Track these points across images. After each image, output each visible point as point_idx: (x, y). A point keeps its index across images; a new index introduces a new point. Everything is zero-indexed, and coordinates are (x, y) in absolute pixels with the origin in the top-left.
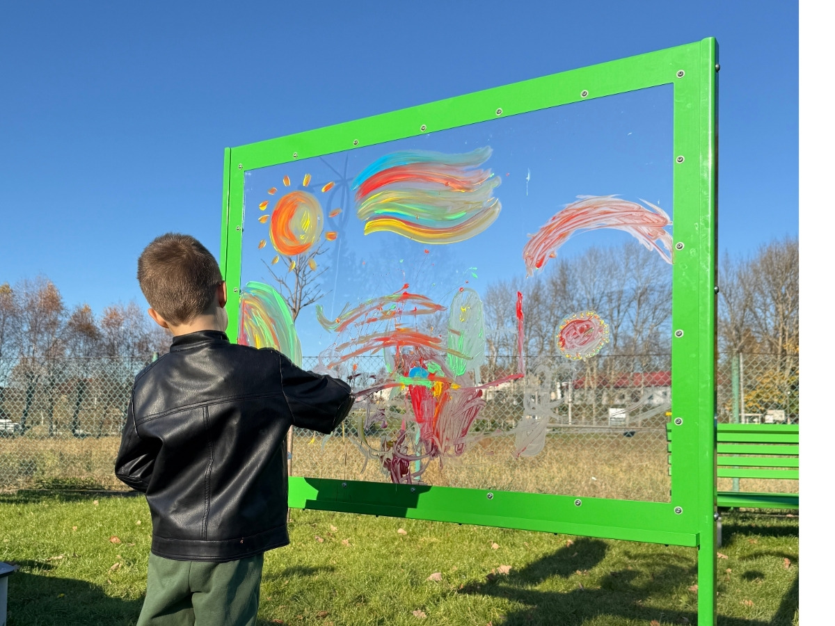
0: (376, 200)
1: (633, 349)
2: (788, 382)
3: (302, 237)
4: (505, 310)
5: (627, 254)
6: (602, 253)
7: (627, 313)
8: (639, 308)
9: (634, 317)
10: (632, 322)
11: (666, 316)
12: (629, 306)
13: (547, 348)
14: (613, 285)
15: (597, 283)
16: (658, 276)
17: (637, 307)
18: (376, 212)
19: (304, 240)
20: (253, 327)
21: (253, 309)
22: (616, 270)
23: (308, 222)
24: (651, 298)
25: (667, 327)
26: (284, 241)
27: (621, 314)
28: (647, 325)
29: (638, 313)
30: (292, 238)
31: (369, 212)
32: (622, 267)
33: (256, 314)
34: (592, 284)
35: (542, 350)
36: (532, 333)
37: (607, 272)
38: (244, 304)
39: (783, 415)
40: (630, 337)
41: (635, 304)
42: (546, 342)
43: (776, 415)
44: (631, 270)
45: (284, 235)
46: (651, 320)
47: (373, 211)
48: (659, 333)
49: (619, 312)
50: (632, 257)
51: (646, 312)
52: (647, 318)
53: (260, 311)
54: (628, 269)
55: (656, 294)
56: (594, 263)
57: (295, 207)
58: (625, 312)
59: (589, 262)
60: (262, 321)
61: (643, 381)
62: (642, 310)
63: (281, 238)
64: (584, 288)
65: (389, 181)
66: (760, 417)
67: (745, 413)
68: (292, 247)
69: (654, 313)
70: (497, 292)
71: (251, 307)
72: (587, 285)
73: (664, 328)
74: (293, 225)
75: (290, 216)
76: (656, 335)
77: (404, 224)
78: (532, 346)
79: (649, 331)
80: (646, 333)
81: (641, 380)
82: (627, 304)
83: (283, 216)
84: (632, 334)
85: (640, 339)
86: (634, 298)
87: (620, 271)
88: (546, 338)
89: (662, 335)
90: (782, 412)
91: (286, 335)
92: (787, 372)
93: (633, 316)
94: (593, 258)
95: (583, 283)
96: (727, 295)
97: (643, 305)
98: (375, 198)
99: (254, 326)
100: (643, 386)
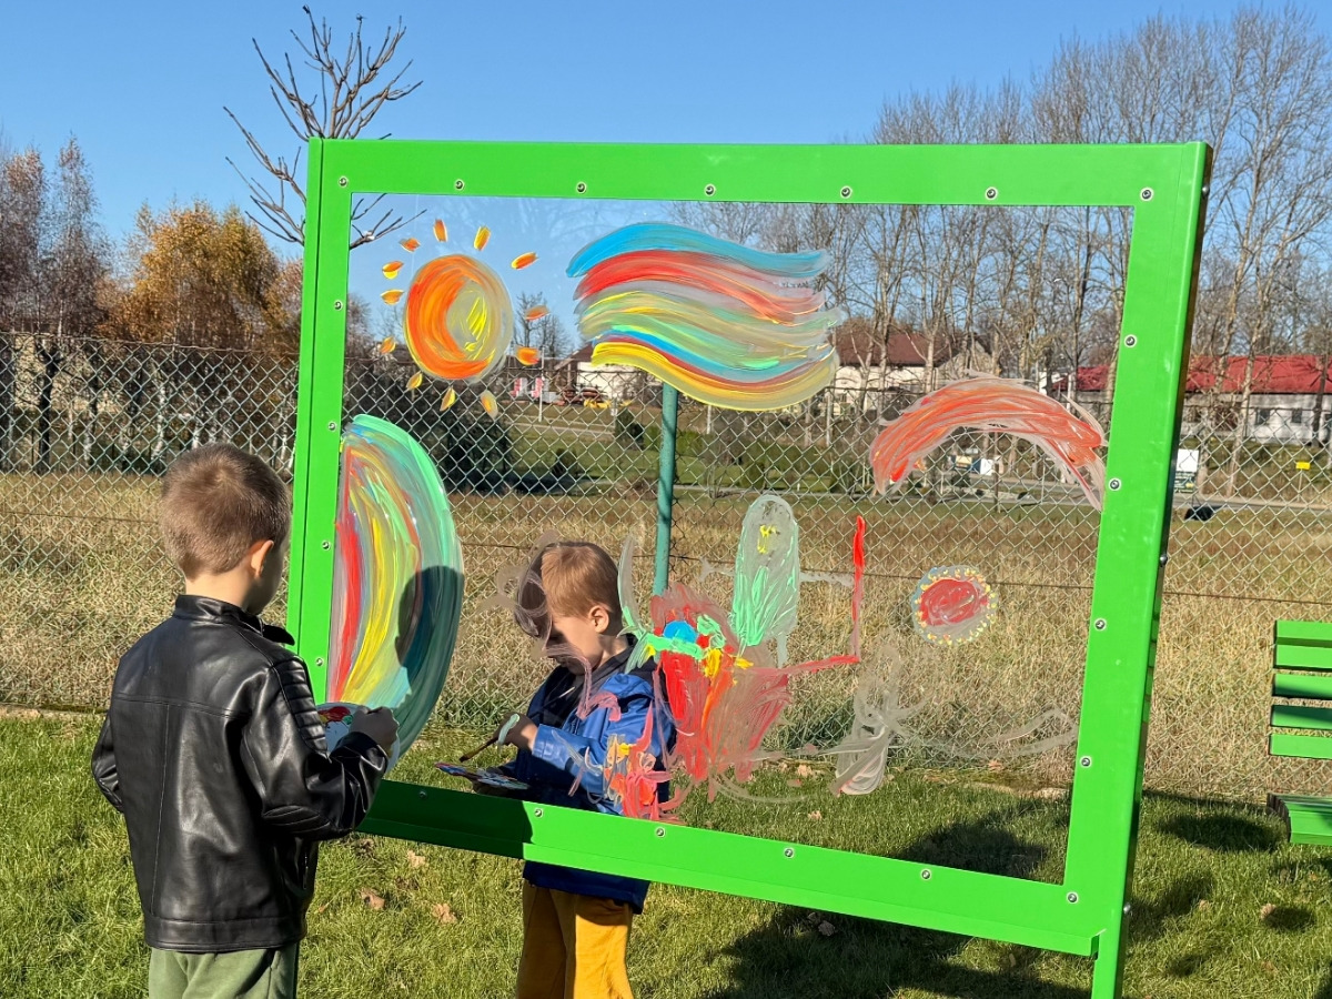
0: (616, 305)
1: (1232, 296)
3: (470, 347)
5: (1241, 45)
6: (1180, 38)
7: (1226, 201)
8: (1257, 190)
9: (1242, 214)
10: (1237, 226)
11: (1321, 216)
12: (1232, 183)
13: (1023, 282)
14: (1200, 125)
15: (1159, 117)
16: (1311, 108)
17: (1251, 187)
18: (615, 328)
19: (474, 353)
20: (367, 503)
21: (366, 468)
22: (1209, 85)
23: (482, 321)
24: (1289, 163)
25: (1321, 245)
26: (432, 347)
28: (1271, 237)
29: (1254, 205)
30: (450, 344)
31: (602, 325)
32: (1226, 79)
33: (375, 480)
34: (1148, 119)
35: (1010, 286)
36: (989, 240)
37: (1186, 92)
38: (349, 457)
40: (1227, 265)
41: (1247, 179)
42: (1019, 269)
44: (1247, 90)
45: (433, 338)
46: (1283, 224)
47: (608, 325)
48: (1299, 258)
50: (1251, 54)
51: (1273, 202)
52: (1274, 216)
53: (382, 475)
54: (1239, 86)
55: (1303, 156)
56: (1156, 62)
57: (456, 287)
59: (1143, 58)
60: (385, 493)
61: (1247, 379)
62: (1263, 195)
63: (427, 341)
64: (1126, 129)
65: (642, 273)
68: (449, 363)
69: (1293, 205)
70: (908, 126)
71: (364, 464)
72: (1135, 122)
73: (1313, 247)
74: (452, 320)
75: (447, 302)
76: (1291, 263)
77: (666, 360)
78: (985, 276)
79: (1276, 253)
80: (1268, 257)
81: (1244, 377)
82: (1228, 178)
83: (432, 301)
84: (1234, 258)
85: (1252, 270)
86: (1248, 164)
87: (1220, 87)
88: (1022, 257)
89: (1305, 264)
91: (434, 530)
93: (1239, 210)
94: (1154, 49)
95: (1125, 114)
97: (1267, 185)
98: (616, 301)
99: (369, 501)
100: (1247, 391)
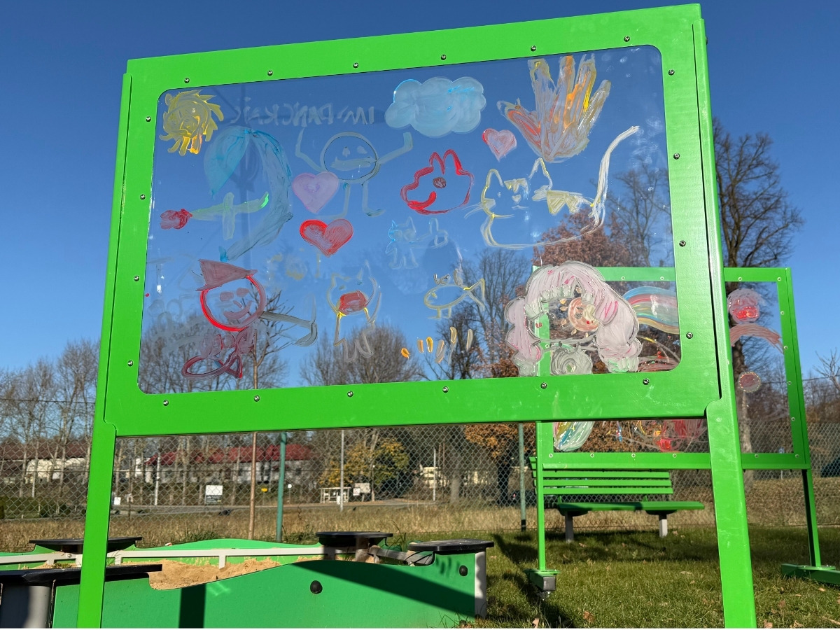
2: (373, 455)
4: (86, 373)
27: (220, 385)
39: (368, 487)
43: (362, 488)
49: (218, 384)
58: (224, 384)
61: (239, 456)
66: (349, 491)
67: (345, 486)
81: (237, 456)
90: (368, 485)
92: (373, 447)
96: (325, 372)
100: (238, 461)
